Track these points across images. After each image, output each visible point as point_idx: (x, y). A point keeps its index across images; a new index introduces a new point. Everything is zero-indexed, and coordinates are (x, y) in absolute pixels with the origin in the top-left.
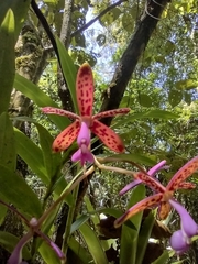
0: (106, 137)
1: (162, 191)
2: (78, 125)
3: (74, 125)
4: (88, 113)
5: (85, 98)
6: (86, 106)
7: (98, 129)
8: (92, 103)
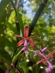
0: (31, 43)
1: (45, 58)
2: (24, 40)
3: (23, 40)
4: (27, 37)
5: (26, 34)
6: (26, 36)
7: (29, 41)
8: (28, 35)
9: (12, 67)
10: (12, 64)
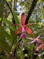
0: (28, 31)
2: (21, 28)
4: (24, 25)
5: (23, 21)
6: (23, 23)
7: (26, 29)
8: (24, 22)
9: (11, 56)
10: (11, 53)
